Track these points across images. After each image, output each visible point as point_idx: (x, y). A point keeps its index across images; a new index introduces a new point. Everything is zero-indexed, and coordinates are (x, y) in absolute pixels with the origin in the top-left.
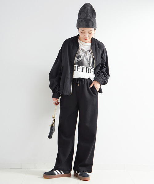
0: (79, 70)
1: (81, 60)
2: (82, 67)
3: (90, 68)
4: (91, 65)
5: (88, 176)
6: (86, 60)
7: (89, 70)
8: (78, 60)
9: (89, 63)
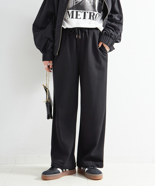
0: (79, 17)
1: (81, 2)
2: (83, 13)
3: (96, 13)
4: (96, 8)
5: (100, 173)
6: (88, 2)
7: (94, 16)
8: (76, 2)
9: (94, 6)
